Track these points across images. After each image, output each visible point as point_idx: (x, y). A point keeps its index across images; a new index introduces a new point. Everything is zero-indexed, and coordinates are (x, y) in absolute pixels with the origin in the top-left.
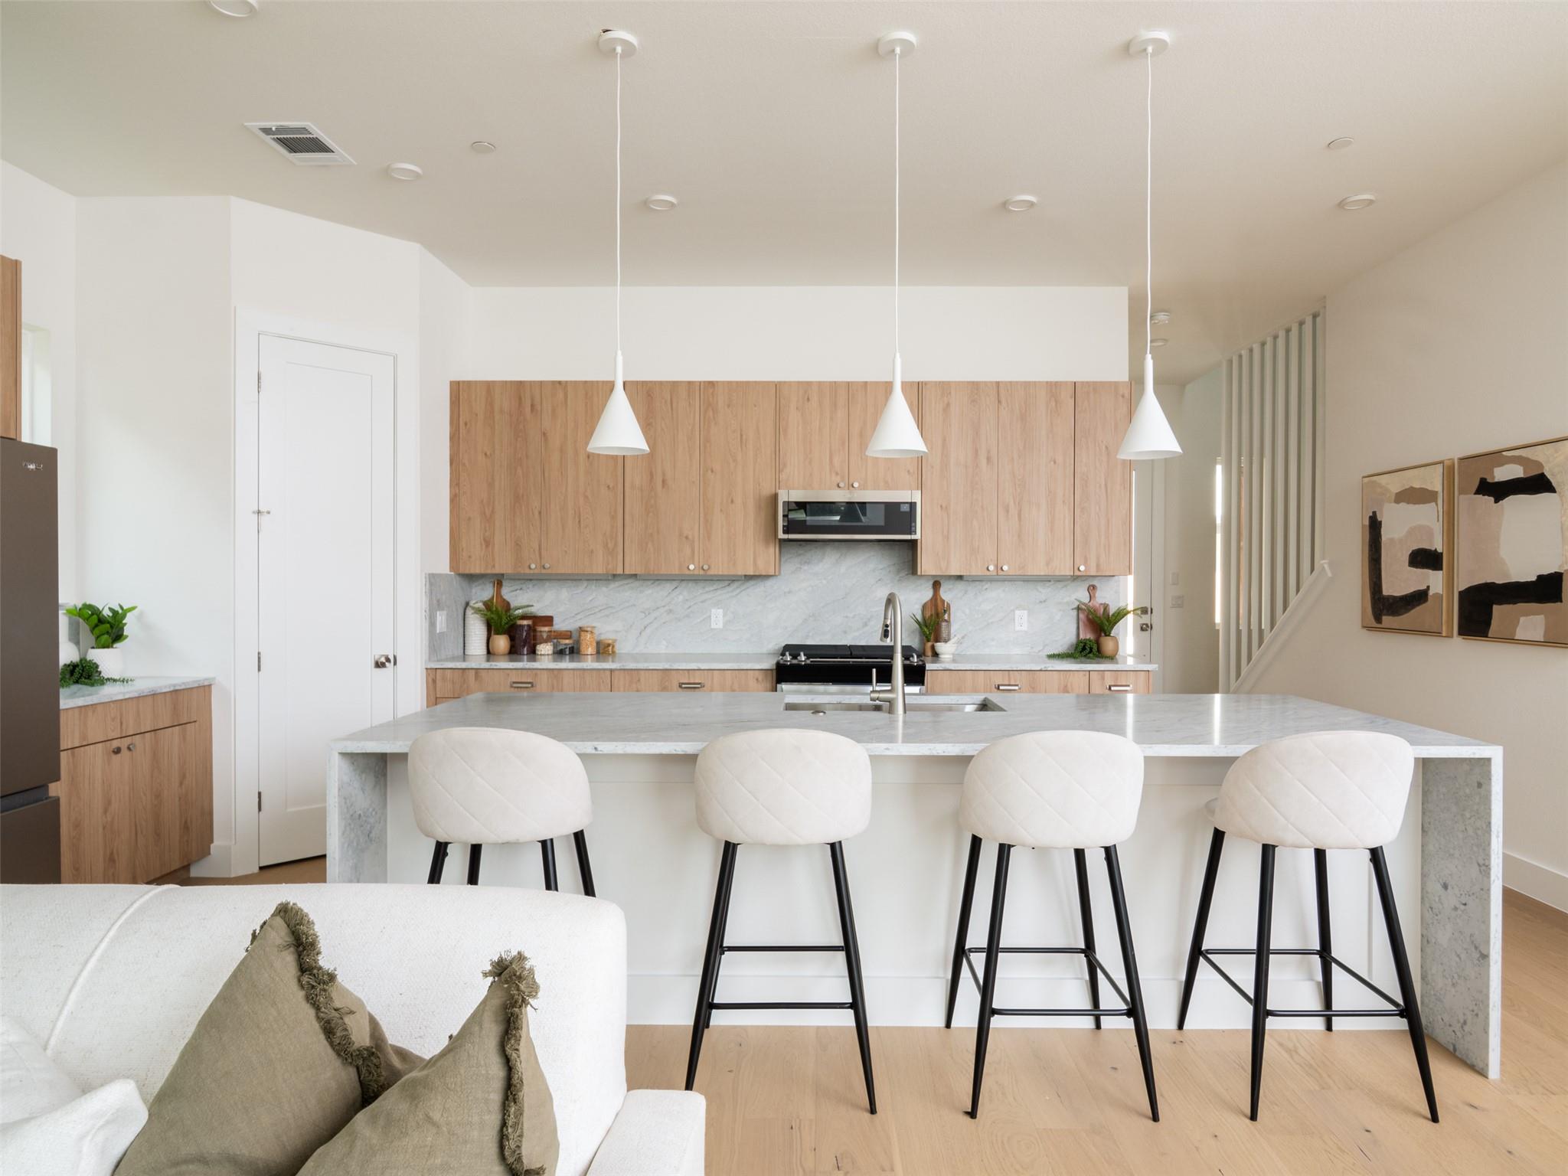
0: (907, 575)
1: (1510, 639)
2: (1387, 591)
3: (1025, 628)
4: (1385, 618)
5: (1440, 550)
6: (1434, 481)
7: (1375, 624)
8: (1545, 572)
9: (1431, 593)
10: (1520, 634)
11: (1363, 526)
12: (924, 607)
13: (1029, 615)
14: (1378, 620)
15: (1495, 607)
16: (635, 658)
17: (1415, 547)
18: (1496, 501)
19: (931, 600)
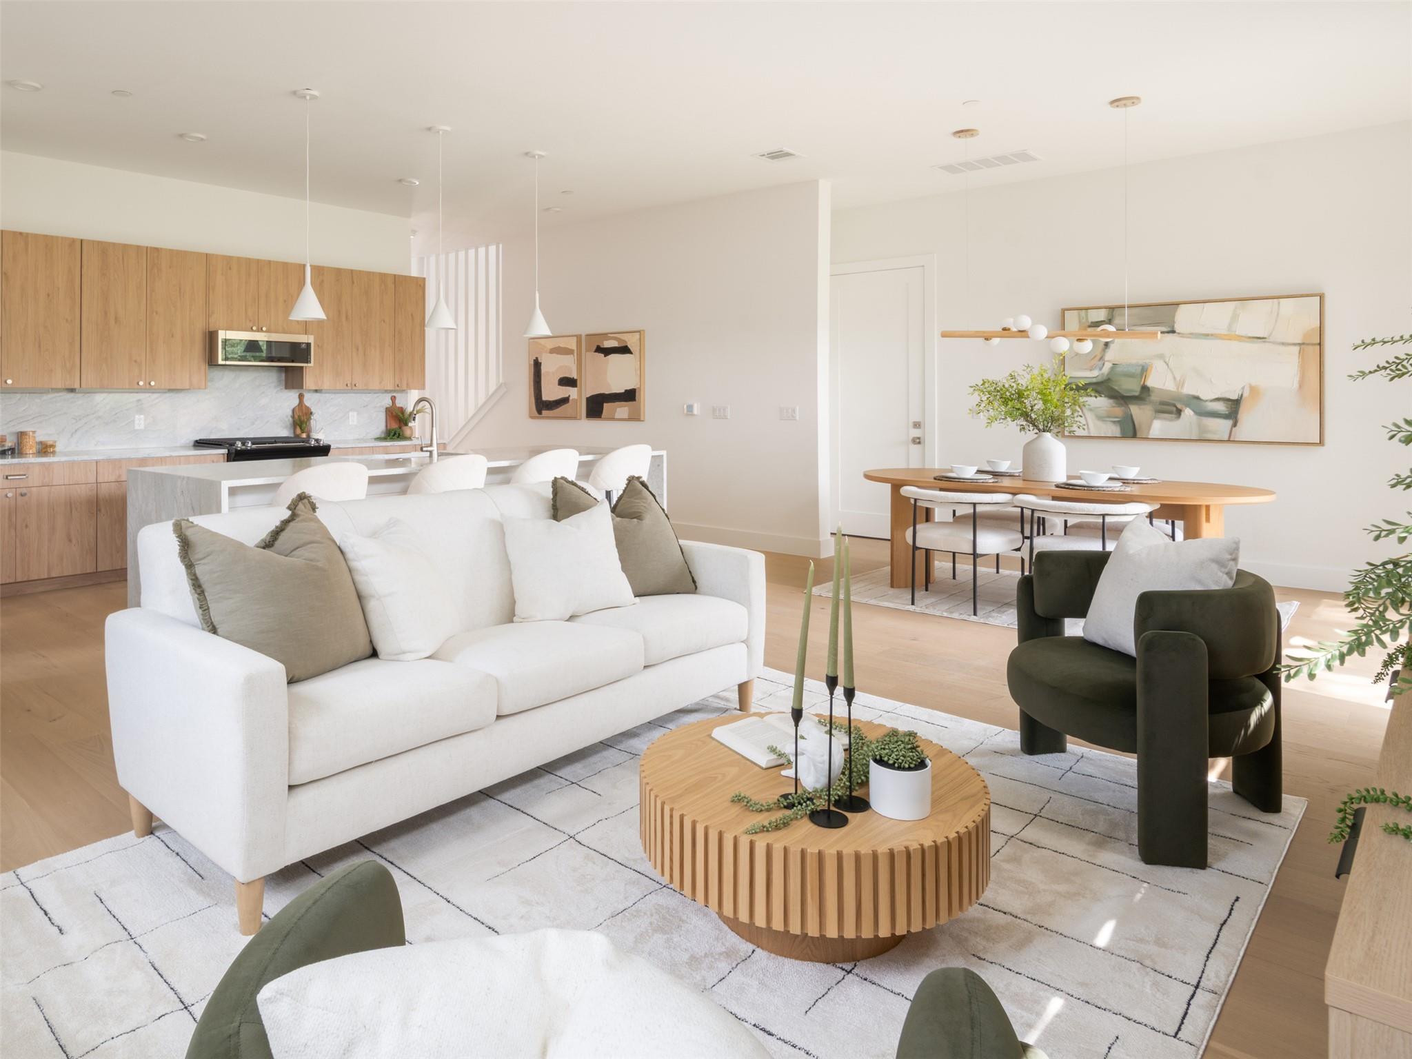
0: (281, 389)
1: (613, 419)
2: (545, 398)
3: (355, 423)
4: (544, 412)
5: (575, 378)
6: (572, 344)
7: (537, 415)
8: (628, 388)
9: (571, 398)
10: (617, 416)
11: (530, 364)
12: (293, 411)
13: (358, 414)
14: (540, 412)
15: (605, 405)
16: (65, 454)
17: (562, 376)
18: (605, 356)
19: (299, 405)
